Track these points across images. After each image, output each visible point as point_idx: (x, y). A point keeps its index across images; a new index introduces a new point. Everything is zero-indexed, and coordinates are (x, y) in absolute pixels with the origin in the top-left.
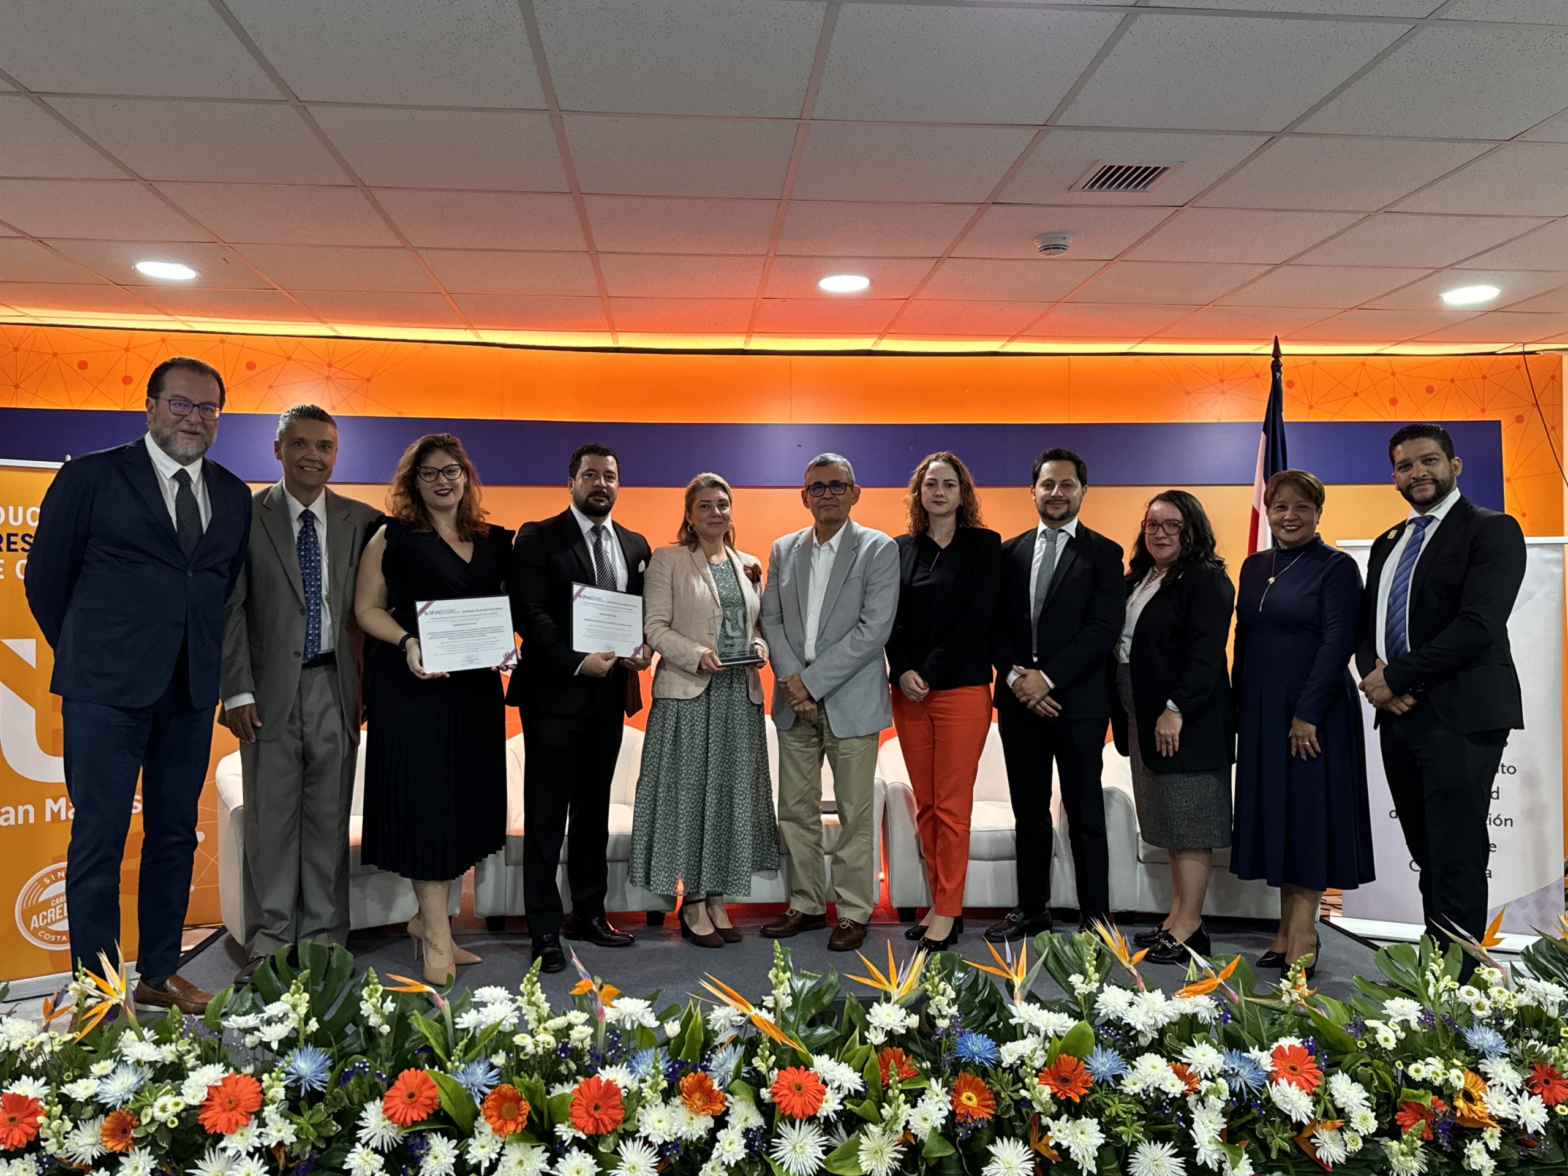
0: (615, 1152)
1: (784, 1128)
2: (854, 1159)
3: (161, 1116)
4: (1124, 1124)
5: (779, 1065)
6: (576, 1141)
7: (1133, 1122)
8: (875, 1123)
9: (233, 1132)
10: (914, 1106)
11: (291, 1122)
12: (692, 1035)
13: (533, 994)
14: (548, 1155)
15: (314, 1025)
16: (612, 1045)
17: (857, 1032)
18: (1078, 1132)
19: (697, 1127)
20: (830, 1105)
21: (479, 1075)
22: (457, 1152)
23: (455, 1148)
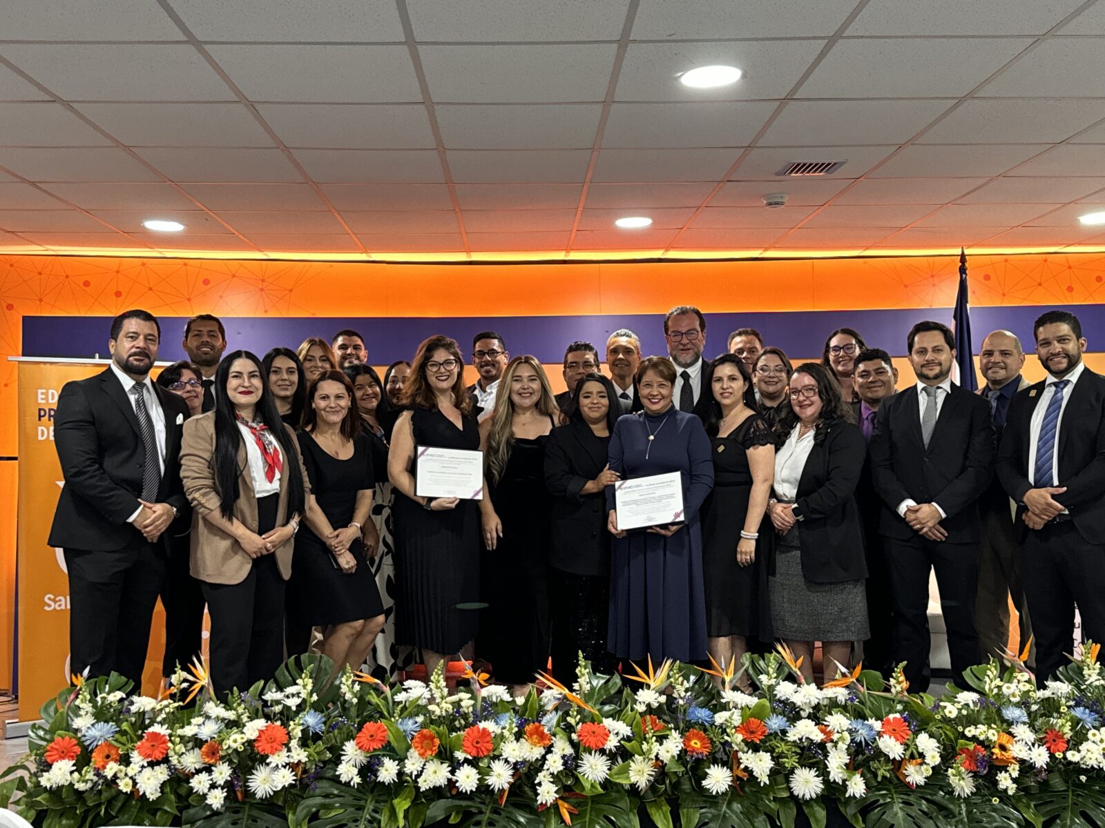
0: (489, 767)
1: (586, 756)
2: (626, 775)
3: (234, 746)
4: (787, 758)
5: (582, 721)
6: (466, 760)
7: (792, 757)
8: (640, 755)
9: (273, 754)
10: (661, 744)
11: (305, 751)
12: (532, 704)
13: (438, 681)
14: (450, 768)
15: (315, 698)
16: (484, 709)
17: (629, 706)
18: (758, 760)
19: (536, 752)
20: (612, 743)
21: (409, 725)
22: (398, 767)
23: (397, 765)
